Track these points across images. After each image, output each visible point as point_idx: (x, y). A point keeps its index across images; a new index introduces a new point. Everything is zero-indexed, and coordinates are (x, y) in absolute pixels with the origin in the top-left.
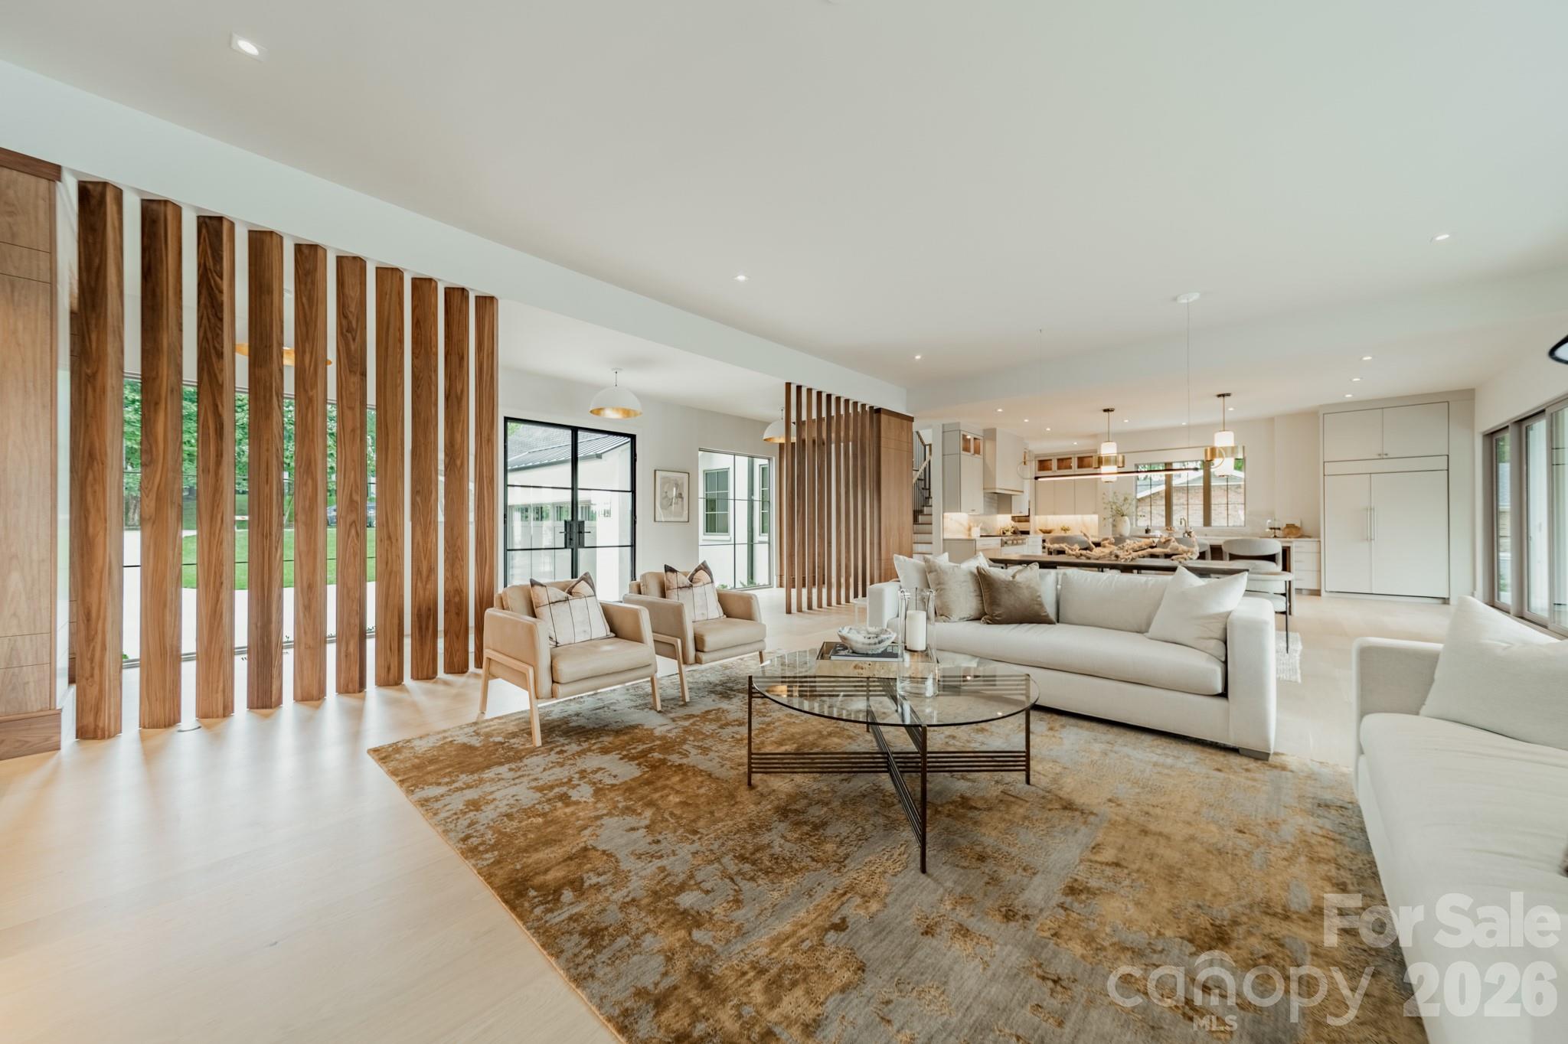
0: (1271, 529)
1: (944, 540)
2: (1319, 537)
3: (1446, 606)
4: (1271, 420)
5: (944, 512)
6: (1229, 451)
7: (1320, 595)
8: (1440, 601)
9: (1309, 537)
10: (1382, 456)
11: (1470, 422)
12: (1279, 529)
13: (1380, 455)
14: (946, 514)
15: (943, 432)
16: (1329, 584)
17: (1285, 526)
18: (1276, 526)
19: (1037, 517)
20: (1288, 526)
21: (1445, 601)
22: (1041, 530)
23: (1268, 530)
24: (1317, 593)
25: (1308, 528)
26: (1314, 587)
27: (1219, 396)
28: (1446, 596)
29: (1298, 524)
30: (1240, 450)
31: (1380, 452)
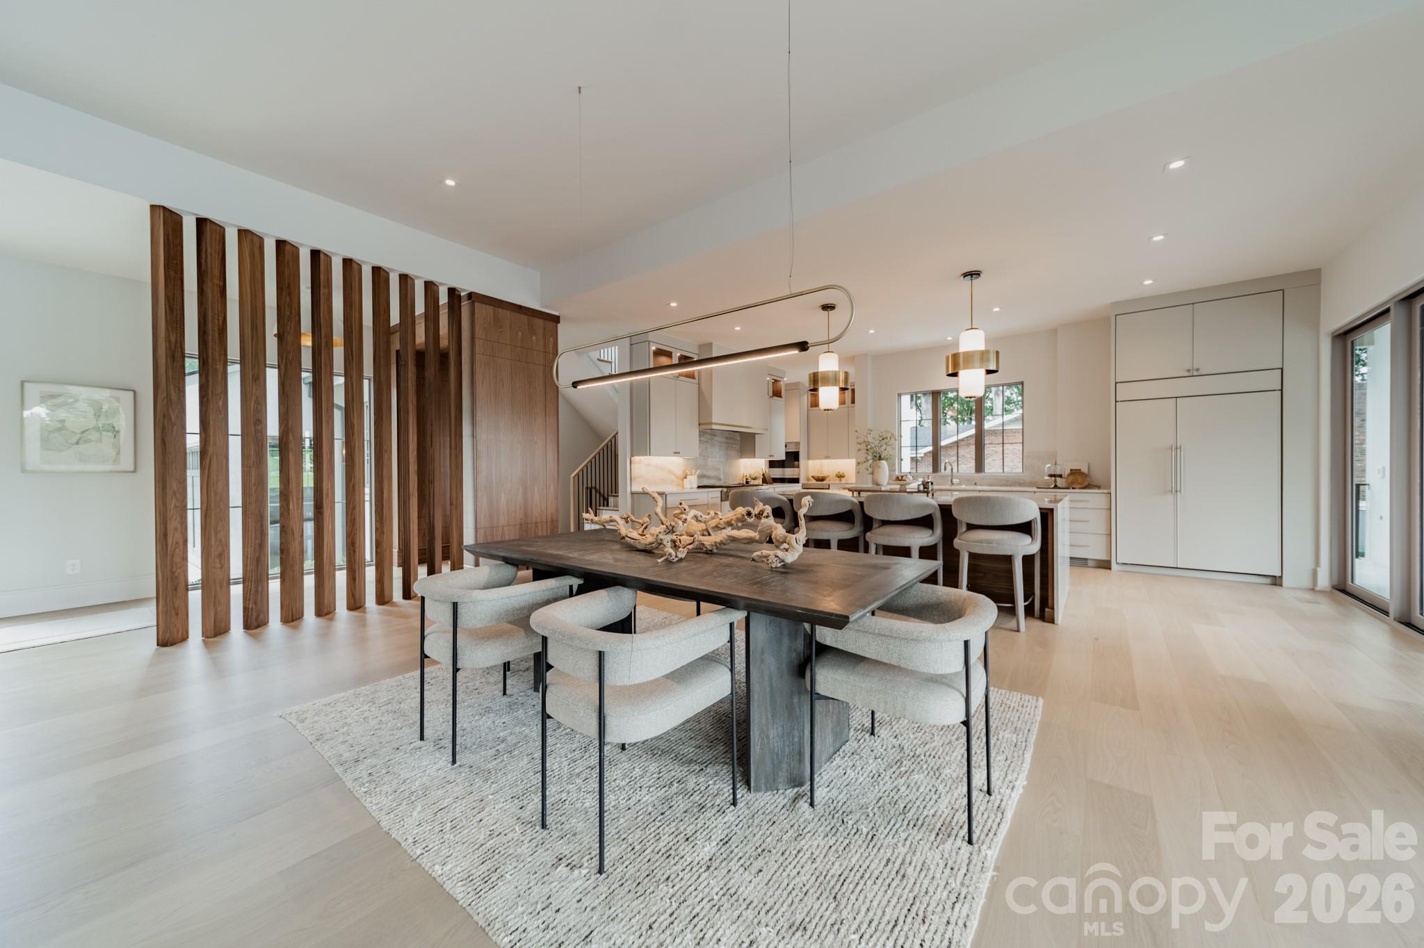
0: (1051, 476)
1: (632, 494)
2: (1109, 487)
3: (1276, 589)
4: (1054, 332)
5: (632, 456)
6: (977, 358)
7: (1110, 569)
8: (1268, 581)
9: (1099, 487)
10: (1193, 373)
11: (1313, 320)
12: (1060, 476)
13: (1189, 371)
14: (636, 459)
15: (631, 345)
16: (1124, 553)
17: (1068, 471)
18: (1058, 473)
19: (811, 462)
20: (1075, 472)
21: (1276, 581)
22: (813, 477)
23: (1047, 478)
24: (1105, 565)
25: (1097, 475)
26: (1102, 556)
27: (965, 275)
28: (1278, 574)
29: (1085, 470)
30: (993, 357)
31: (1189, 367)
